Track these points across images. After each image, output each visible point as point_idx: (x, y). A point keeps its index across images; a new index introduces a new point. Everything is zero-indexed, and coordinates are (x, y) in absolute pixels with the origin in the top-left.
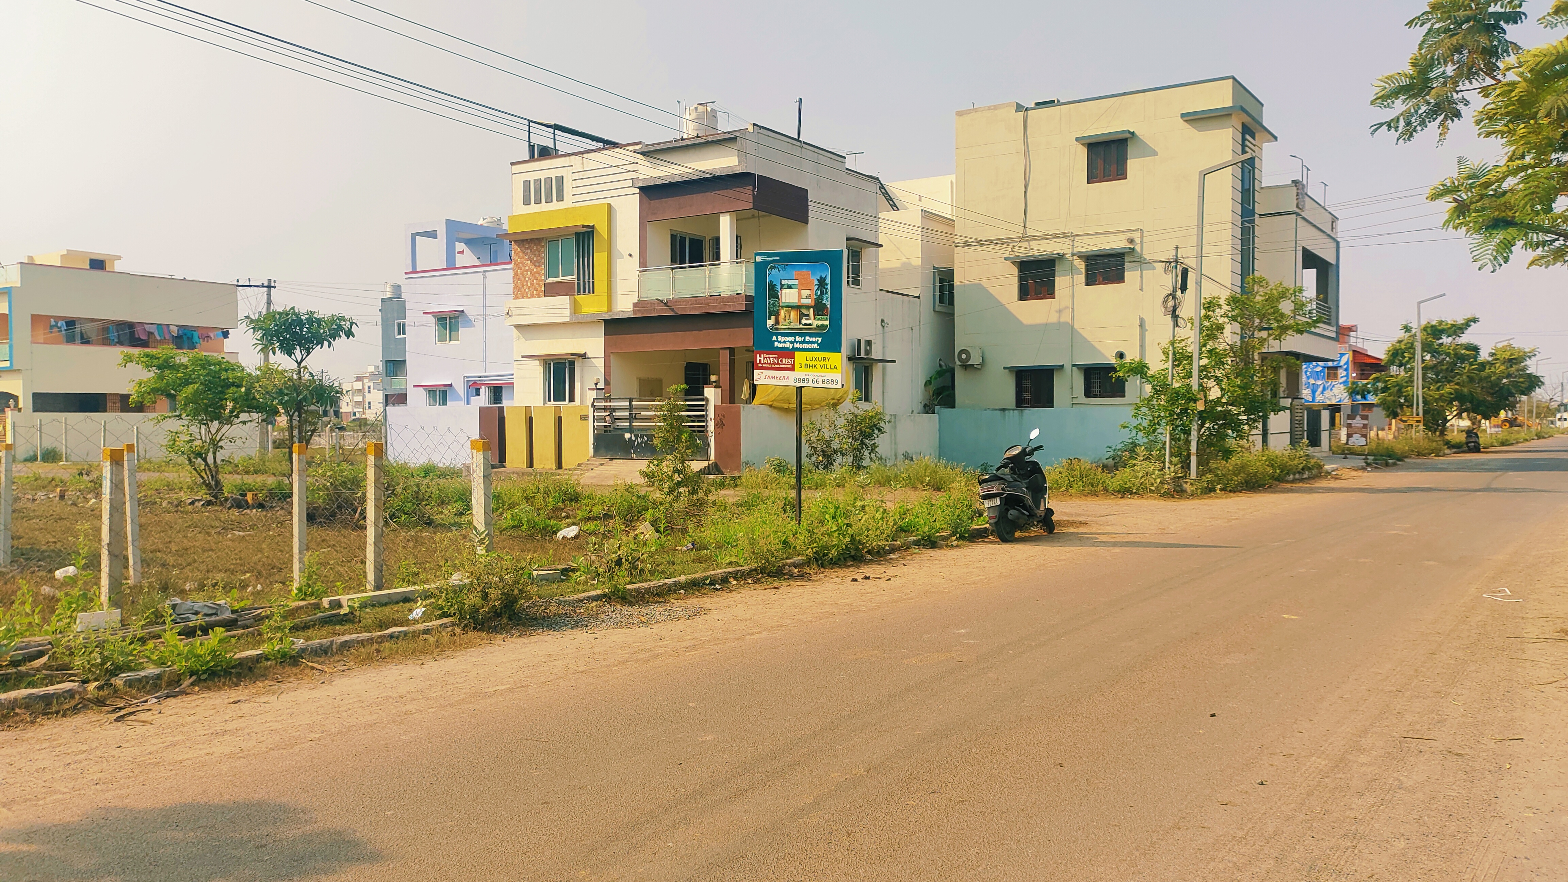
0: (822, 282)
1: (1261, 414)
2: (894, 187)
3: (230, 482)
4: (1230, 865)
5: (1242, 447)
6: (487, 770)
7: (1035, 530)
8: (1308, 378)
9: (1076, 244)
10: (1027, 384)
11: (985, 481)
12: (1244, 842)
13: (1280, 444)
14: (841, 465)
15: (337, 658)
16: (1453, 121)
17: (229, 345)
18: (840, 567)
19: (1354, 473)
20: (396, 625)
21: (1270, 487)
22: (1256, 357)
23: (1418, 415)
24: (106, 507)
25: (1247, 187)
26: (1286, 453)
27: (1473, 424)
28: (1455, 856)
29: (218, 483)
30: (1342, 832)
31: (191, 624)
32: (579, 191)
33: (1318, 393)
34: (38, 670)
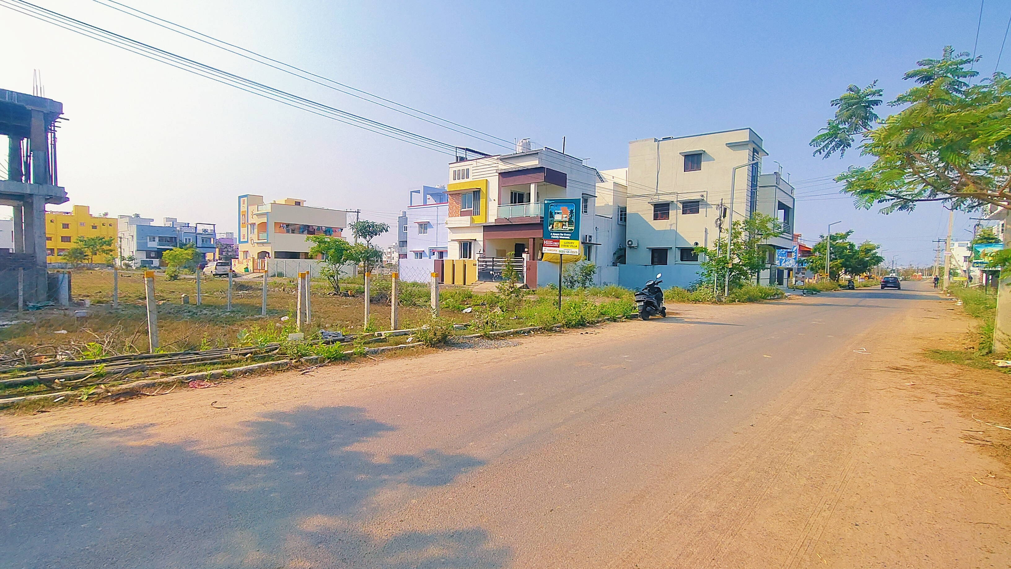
0: (572, 212)
1: (757, 270)
2: (603, 173)
3: (342, 286)
4: (737, 458)
5: (748, 284)
6: (435, 402)
7: (658, 316)
8: (779, 256)
9: (678, 197)
10: (656, 255)
11: (638, 295)
12: (744, 449)
13: (765, 283)
14: (578, 287)
15: (380, 355)
16: (847, 148)
17: (343, 234)
18: (576, 328)
19: (798, 297)
20: (402, 344)
21: (760, 301)
22: (755, 246)
23: (827, 273)
24: (299, 294)
25: (754, 175)
26: (767, 287)
27: (852, 277)
28: (835, 460)
29: (338, 286)
30: (786, 447)
31: (328, 340)
32: (475, 174)
33: (782, 262)
34: (275, 354)
